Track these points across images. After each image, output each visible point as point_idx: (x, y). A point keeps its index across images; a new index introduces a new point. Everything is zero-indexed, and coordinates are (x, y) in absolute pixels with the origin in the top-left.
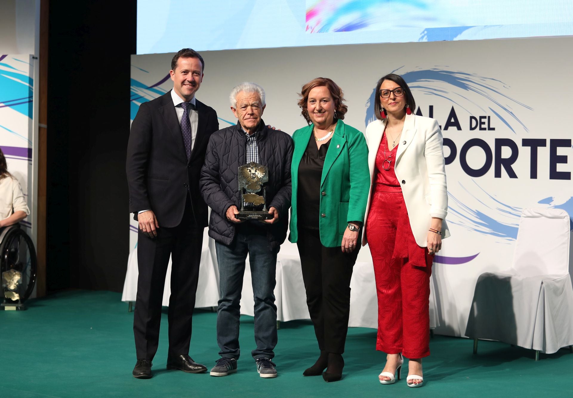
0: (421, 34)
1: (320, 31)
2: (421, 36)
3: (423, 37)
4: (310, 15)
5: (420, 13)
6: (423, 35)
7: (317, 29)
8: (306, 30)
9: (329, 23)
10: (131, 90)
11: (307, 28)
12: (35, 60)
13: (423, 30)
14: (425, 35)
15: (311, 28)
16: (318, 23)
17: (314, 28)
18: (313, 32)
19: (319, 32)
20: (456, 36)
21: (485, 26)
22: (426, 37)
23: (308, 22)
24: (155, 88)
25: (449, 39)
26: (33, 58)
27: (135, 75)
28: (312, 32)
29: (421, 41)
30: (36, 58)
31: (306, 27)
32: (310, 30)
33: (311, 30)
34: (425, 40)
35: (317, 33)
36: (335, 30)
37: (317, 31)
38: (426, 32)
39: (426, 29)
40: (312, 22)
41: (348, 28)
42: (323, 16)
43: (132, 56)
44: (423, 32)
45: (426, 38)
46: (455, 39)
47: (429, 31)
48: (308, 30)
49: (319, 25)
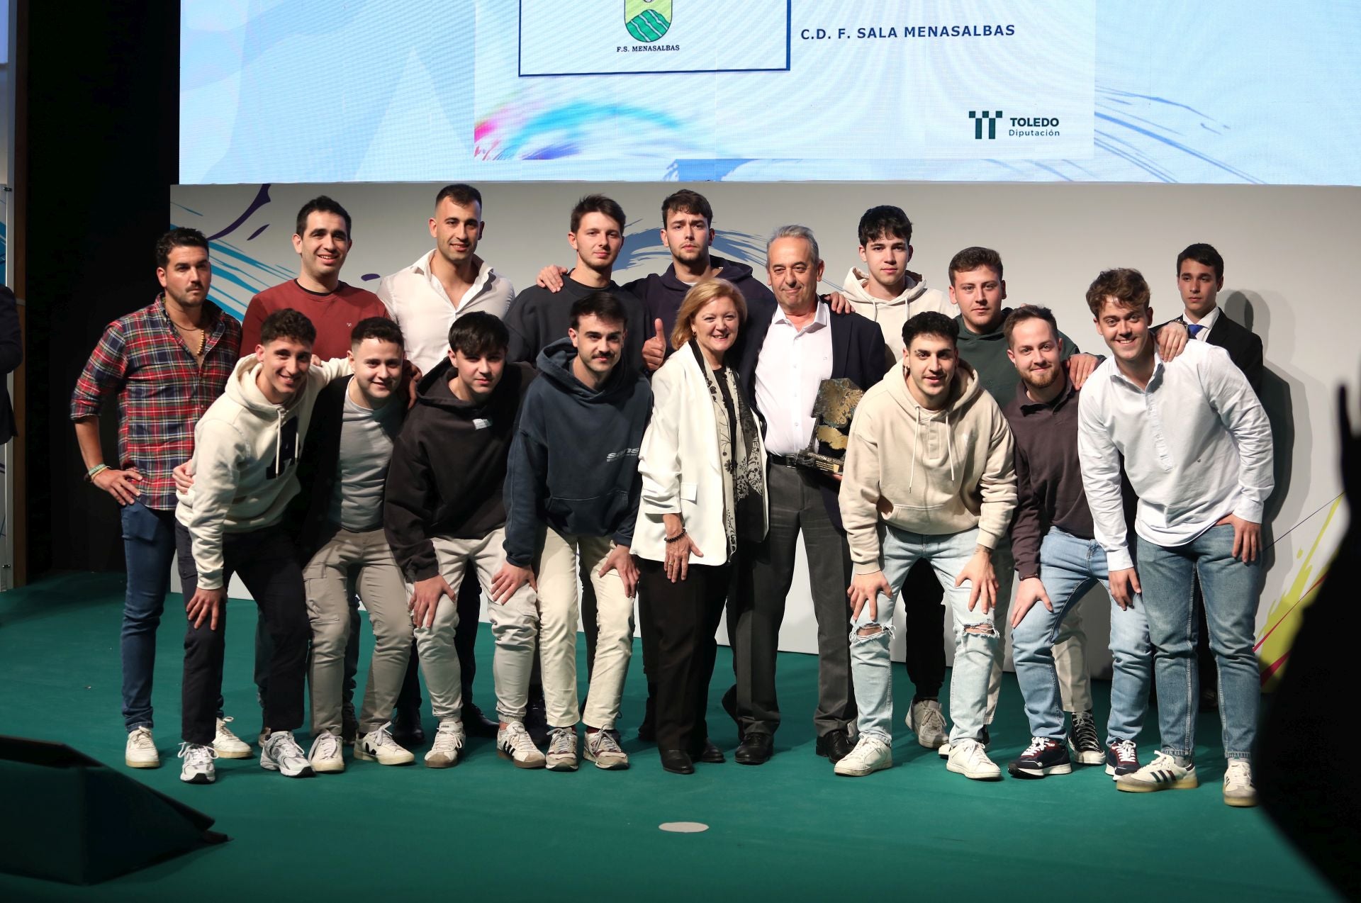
0: (668, 168)
1: (498, 157)
2: (667, 171)
3: (670, 174)
4: (481, 131)
5: (668, 134)
6: (671, 169)
7: (492, 154)
8: (475, 156)
9: (514, 146)
11: (477, 152)
12: (7, 193)
13: (671, 163)
14: (674, 170)
15: (484, 151)
16: (496, 143)
17: (489, 152)
18: (487, 158)
19: (498, 159)
20: (725, 173)
21: (774, 160)
22: (676, 172)
23: (478, 142)
25: (714, 179)
26: (6, 189)
28: (484, 159)
29: (667, 180)
30: (10, 190)
31: (475, 150)
32: (481, 156)
33: (484, 156)
34: (673, 178)
35: (494, 160)
36: (524, 156)
37: (494, 157)
38: (676, 166)
39: (677, 161)
40: (485, 142)
41: (546, 154)
42: (504, 133)
44: (672, 166)
45: (676, 176)
46: (724, 179)
47: (682, 165)
48: (478, 155)
49: (498, 147)
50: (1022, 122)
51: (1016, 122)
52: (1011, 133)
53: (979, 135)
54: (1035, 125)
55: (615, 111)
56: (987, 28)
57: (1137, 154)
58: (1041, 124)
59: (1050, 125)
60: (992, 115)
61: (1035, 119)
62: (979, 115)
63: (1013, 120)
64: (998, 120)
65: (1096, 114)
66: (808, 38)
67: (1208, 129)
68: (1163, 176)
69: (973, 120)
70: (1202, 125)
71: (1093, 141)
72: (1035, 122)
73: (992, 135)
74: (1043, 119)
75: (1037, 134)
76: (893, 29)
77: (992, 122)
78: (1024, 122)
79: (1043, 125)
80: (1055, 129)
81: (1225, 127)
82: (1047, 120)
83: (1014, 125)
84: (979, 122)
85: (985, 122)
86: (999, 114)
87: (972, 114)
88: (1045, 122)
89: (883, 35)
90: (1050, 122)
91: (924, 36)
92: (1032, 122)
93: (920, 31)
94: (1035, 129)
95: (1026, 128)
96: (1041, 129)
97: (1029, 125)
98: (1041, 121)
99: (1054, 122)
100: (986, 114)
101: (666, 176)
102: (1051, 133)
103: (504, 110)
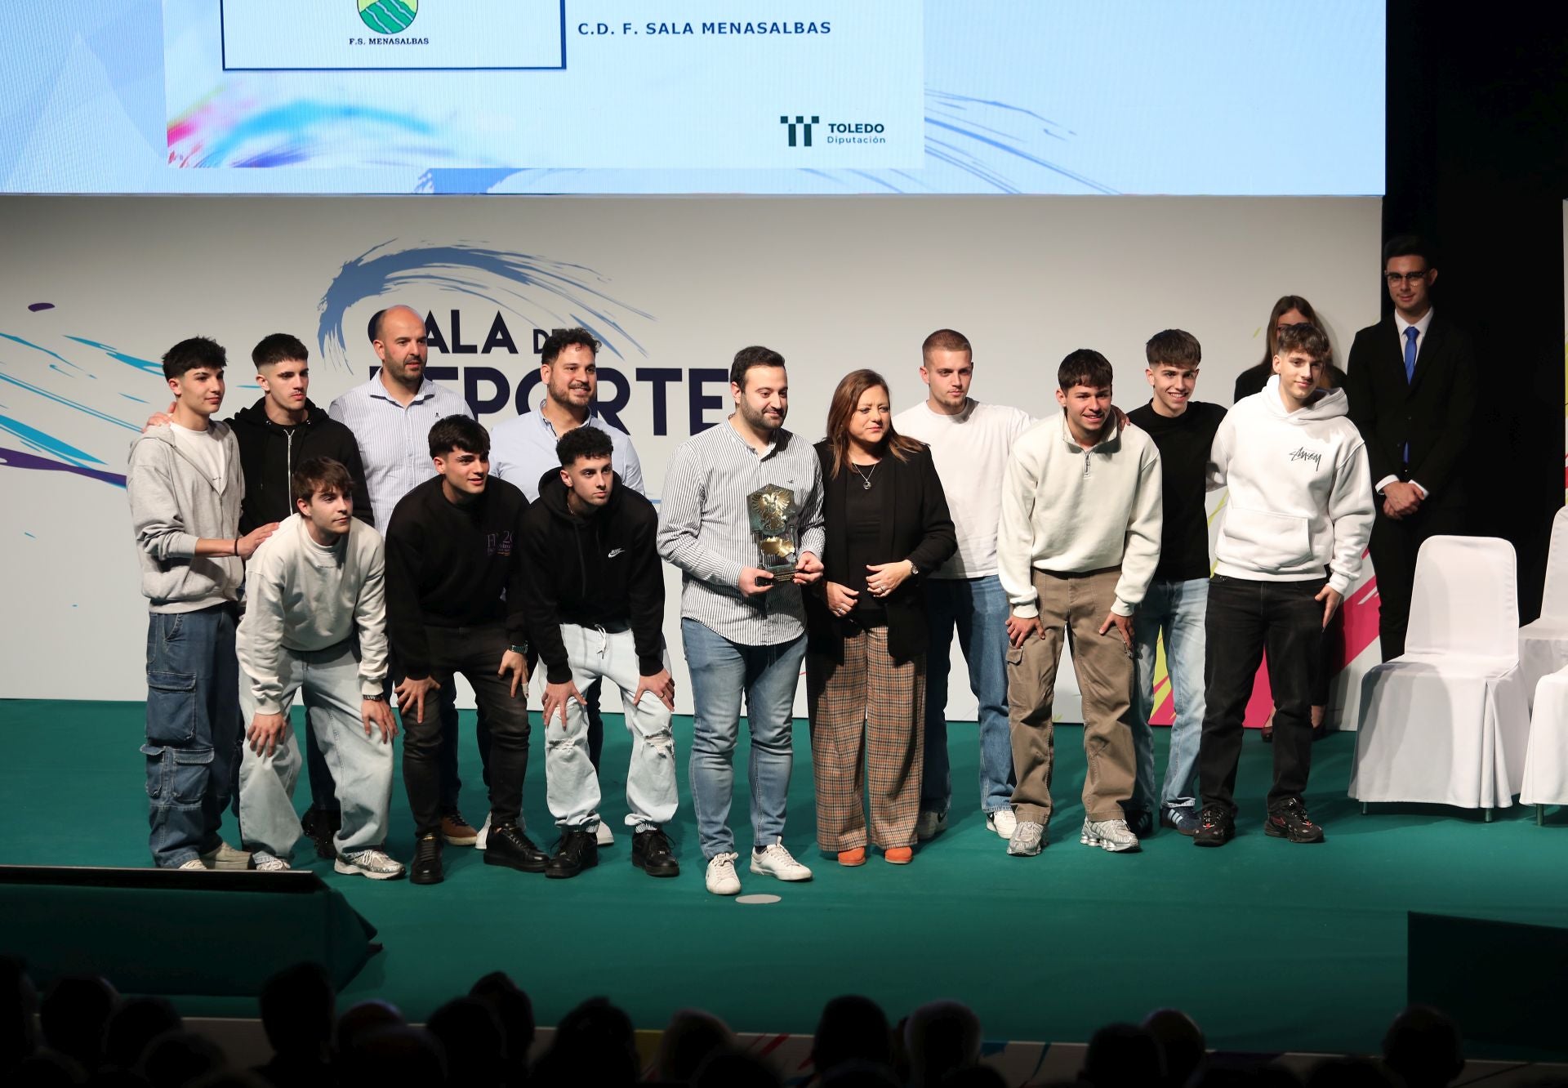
0: (420, 178)
1: (200, 165)
2: (420, 182)
3: (423, 185)
4: (176, 133)
5: (417, 140)
6: (424, 179)
7: (194, 160)
8: (170, 161)
9: (220, 151)
11: (172, 157)
13: (424, 171)
14: (428, 181)
15: (181, 157)
16: (196, 149)
17: (187, 158)
18: (185, 165)
19: (200, 167)
20: (492, 185)
21: (550, 169)
22: (430, 184)
23: (173, 146)
25: (479, 190)
28: (182, 166)
29: (421, 191)
31: (169, 155)
32: (177, 163)
33: (182, 162)
34: (428, 190)
35: (196, 166)
36: (234, 163)
38: (429, 176)
39: (430, 170)
40: (182, 146)
41: (264, 161)
42: (207, 136)
44: (425, 175)
45: (431, 187)
46: (490, 191)
47: (436, 174)
48: (173, 163)
49: (198, 153)
50: (842, 128)
51: (835, 128)
52: (829, 140)
53: (792, 142)
54: (857, 131)
55: (350, 112)
56: (799, 26)
58: (863, 130)
59: (874, 131)
60: (808, 120)
61: (857, 125)
62: (792, 120)
63: (832, 126)
64: (814, 127)
65: (927, 120)
66: (587, 33)
67: (1052, 135)
68: (1004, 187)
69: (786, 126)
70: (1046, 131)
71: (923, 148)
72: (857, 128)
73: (808, 142)
74: (866, 125)
75: (859, 141)
76: (688, 24)
77: (808, 129)
78: (844, 128)
79: (866, 131)
80: (880, 136)
81: (1071, 132)
82: (871, 126)
83: (832, 131)
84: (792, 129)
85: (800, 129)
87: (784, 120)
88: (869, 128)
89: (676, 31)
90: (874, 128)
91: (725, 33)
92: (853, 128)
93: (720, 28)
94: (857, 136)
95: (846, 135)
96: (864, 135)
97: (850, 131)
98: (863, 127)
99: (879, 128)
101: (418, 187)
102: (875, 140)
103: (205, 109)
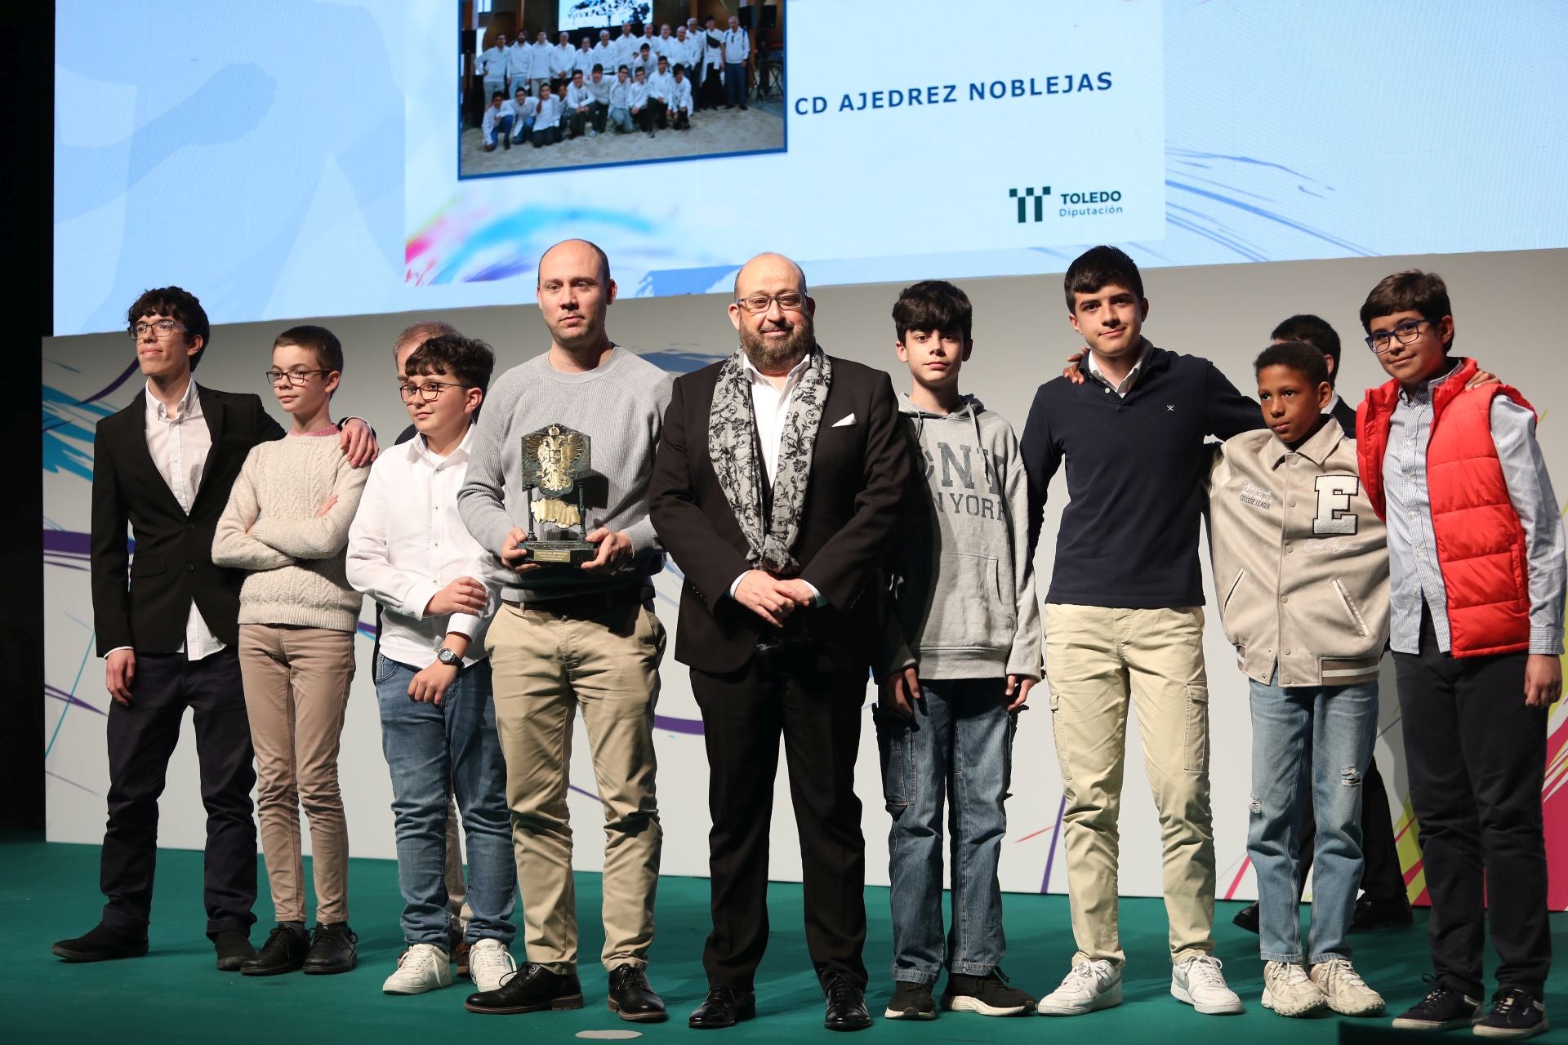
0: (640, 283)
1: (434, 282)
2: (640, 286)
3: (643, 289)
4: (414, 249)
5: (639, 241)
6: (644, 283)
7: (428, 277)
8: (407, 280)
9: (453, 266)
10: (44, 409)
11: (409, 276)
13: (643, 274)
14: (649, 284)
15: (417, 275)
16: (431, 265)
17: (422, 276)
18: (421, 284)
20: (710, 286)
22: (650, 288)
23: (410, 264)
24: (95, 403)
25: (698, 291)
27: (51, 378)
28: (418, 283)
29: (640, 296)
31: (406, 273)
32: (413, 280)
33: (416, 281)
34: (648, 294)
35: (430, 284)
36: (465, 278)
37: (429, 281)
38: (650, 279)
39: (651, 273)
40: (419, 263)
41: (493, 274)
42: (440, 251)
43: (45, 340)
44: (645, 279)
45: (652, 290)
46: (709, 291)
47: (657, 277)
48: (410, 281)
49: (433, 270)
50: (1075, 199)
51: (1068, 198)
52: (1063, 213)
53: (1022, 218)
54: (1092, 201)
57: (1221, 230)
58: (1099, 199)
59: (1110, 199)
60: (1038, 192)
61: (1091, 194)
62: (1022, 193)
63: (1065, 196)
64: (1045, 198)
65: (1168, 183)
66: (806, 113)
67: (1308, 192)
68: (1252, 255)
69: (1015, 200)
70: (1301, 188)
71: (1165, 216)
72: (1092, 198)
73: (1038, 217)
74: (1102, 193)
75: (1095, 212)
77: (1038, 202)
78: (1077, 198)
79: (1102, 201)
80: (1116, 205)
81: (1329, 188)
82: (1107, 194)
83: (1065, 202)
84: (1022, 202)
85: (1030, 203)
86: (1047, 190)
87: (1013, 193)
88: (1105, 197)
90: (1110, 196)
92: (1087, 198)
94: (1092, 206)
95: (1081, 206)
96: (1099, 205)
97: (1084, 202)
98: (1099, 196)
99: (1115, 196)
100: (1030, 191)
101: (638, 292)
102: (1112, 211)
103: (441, 222)
